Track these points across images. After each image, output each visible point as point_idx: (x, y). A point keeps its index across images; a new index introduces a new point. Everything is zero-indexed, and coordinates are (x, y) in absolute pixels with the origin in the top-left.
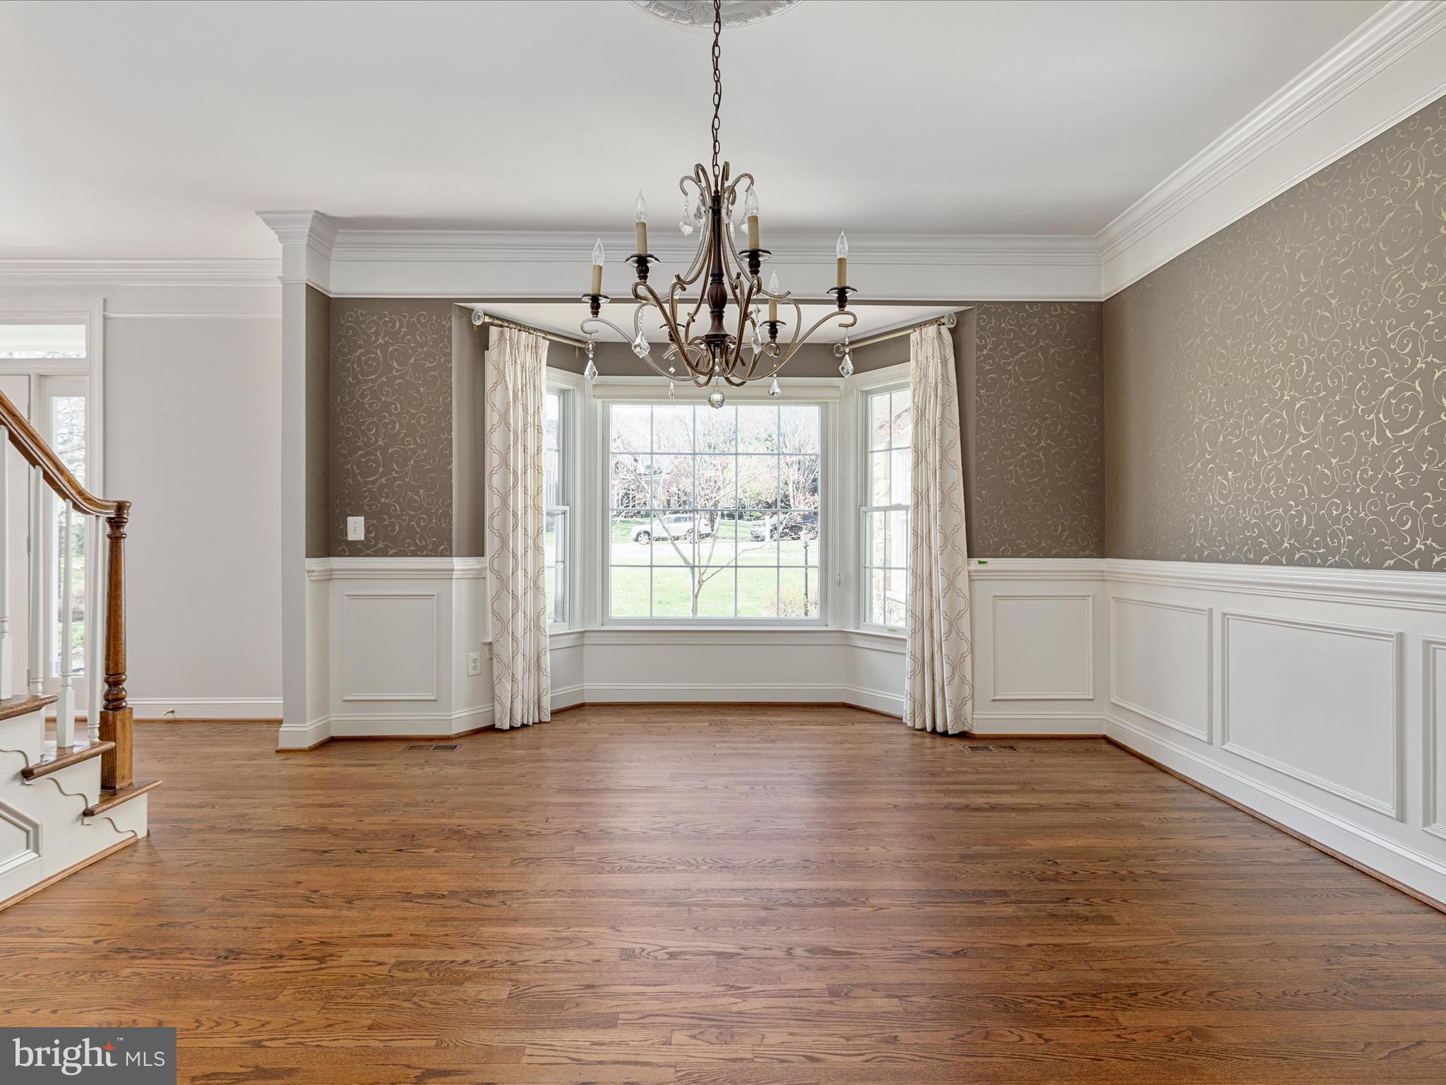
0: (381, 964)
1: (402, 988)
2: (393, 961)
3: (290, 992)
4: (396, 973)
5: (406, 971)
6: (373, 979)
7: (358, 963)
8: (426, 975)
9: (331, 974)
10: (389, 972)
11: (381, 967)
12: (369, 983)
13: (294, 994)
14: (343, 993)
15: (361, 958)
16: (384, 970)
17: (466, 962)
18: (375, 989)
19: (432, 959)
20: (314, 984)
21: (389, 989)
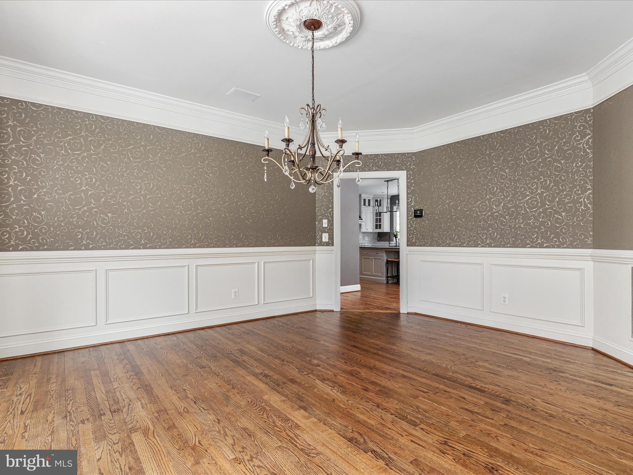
0: (422, 429)
1: (419, 416)
2: (417, 428)
3: (461, 434)
4: (418, 422)
5: (414, 422)
6: (429, 425)
7: (431, 434)
8: (408, 416)
9: (443, 434)
10: (421, 424)
11: (423, 427)
12: (430, 423)
13: (460, 433)
14: (441, 424)
15: (428, 435)
16: (422, 426)
17: (391, 414)
18: (429, 420)
19: (402, 421)
20: (451, 433)
21: (424, 418)
